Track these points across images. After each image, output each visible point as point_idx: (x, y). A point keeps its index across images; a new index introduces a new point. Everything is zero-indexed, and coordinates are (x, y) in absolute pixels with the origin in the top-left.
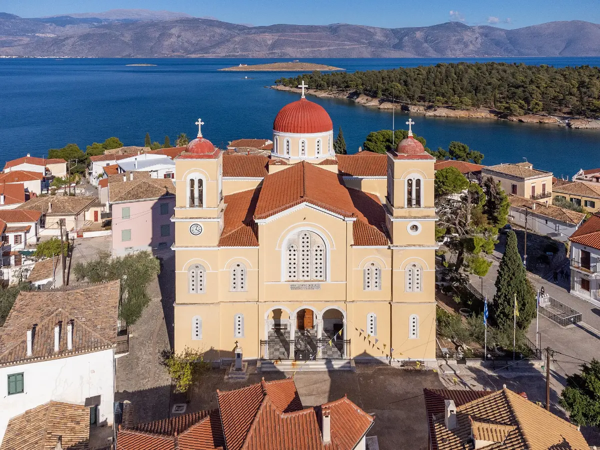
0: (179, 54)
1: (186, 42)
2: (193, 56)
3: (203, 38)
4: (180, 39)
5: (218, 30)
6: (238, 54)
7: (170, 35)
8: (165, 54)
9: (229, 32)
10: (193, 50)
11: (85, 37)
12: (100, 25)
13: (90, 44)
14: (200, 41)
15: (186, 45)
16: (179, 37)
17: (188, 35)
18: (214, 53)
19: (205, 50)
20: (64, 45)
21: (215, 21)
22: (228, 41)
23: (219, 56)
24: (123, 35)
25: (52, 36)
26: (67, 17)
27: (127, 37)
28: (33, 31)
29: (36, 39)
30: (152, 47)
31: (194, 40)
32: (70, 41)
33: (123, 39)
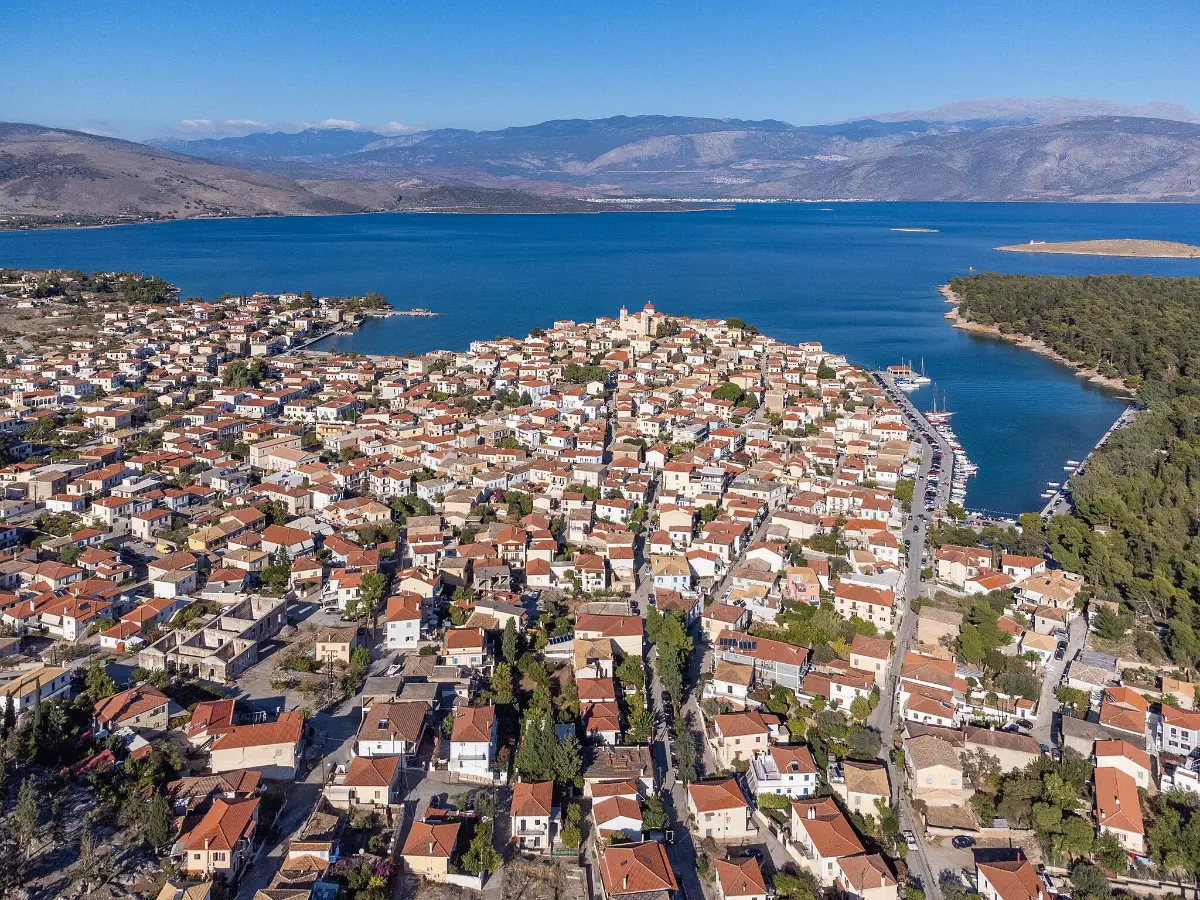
0: (1058, 193)
1: (1078, 169)
2: (1087, 198)
3: (1114, 159)
4: (1063, 163)
5: (1153, 142)
6: (1192, 194)
7: (1044, 156)
8: (1028, 194)
9: (1181, 144)
10: (1089, 185)
11: (886, 163)
12: (924, 135)
13: (893, 175)
14: (1108, 165)
15: (1076, 174)
16: (1062, 157)
17: (1082, 154)
18: (1136, 190)
19: (1117, 185)
20: (850, 178)
21: (1152, 120)
22: (1174, 164)
23: (1145, 199)
24: (951, 158)
25: (840, 158)
26: (870, 122)
27: (960, 162)
28: (815, 152)
29: (815, 165)
30: (1004, 182)
31: (1096, 163)
32: (860, 172)
33: (950, 164)
